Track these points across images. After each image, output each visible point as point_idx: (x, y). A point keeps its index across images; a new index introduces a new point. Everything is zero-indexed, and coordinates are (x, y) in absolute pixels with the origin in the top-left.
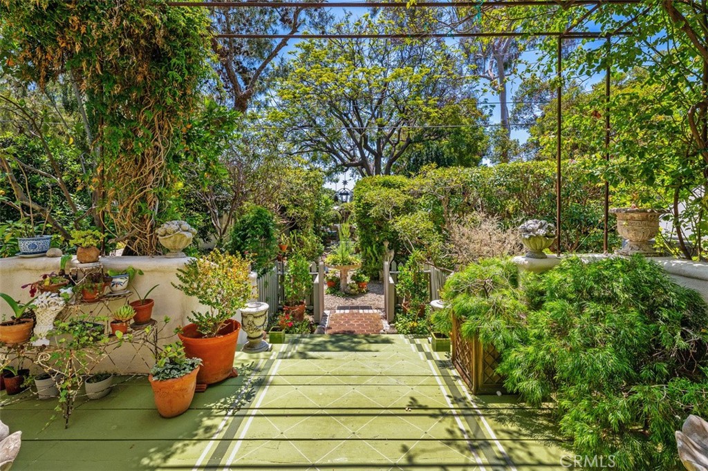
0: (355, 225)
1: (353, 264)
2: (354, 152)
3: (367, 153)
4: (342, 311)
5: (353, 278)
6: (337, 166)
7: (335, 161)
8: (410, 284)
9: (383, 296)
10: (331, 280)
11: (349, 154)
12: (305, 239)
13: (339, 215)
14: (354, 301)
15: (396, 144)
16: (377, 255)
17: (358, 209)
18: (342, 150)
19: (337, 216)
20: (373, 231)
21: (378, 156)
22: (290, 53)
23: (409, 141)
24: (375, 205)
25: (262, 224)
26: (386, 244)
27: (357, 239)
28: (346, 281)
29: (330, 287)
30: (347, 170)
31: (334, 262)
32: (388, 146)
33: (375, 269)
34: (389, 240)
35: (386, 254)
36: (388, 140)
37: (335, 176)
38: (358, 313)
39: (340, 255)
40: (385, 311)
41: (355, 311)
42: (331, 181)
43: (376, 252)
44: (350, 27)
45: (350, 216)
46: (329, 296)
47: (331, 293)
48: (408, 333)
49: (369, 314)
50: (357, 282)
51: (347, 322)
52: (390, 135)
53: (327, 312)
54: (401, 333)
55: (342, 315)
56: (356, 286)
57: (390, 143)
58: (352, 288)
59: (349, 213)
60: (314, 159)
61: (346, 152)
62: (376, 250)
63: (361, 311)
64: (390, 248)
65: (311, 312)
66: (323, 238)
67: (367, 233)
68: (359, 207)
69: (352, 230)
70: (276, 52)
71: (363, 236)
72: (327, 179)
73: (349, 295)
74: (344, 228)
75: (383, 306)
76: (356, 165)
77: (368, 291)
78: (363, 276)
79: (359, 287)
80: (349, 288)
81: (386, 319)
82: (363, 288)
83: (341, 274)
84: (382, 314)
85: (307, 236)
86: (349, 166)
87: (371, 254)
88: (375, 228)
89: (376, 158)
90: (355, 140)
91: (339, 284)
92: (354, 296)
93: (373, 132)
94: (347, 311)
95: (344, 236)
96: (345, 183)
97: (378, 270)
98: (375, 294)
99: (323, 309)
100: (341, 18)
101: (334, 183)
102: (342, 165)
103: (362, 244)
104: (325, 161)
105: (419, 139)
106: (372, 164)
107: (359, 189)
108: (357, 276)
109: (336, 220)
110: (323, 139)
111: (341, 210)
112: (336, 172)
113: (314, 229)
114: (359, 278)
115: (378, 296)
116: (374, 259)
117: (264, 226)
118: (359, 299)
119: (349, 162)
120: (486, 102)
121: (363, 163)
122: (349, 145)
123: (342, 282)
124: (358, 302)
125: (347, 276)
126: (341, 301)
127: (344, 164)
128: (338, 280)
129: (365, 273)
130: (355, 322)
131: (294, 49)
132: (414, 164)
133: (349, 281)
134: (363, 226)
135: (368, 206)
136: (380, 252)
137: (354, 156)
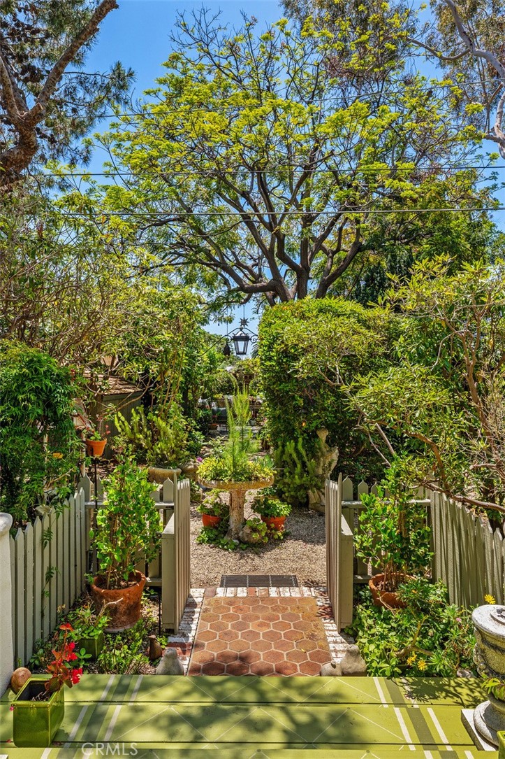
0: (260, 397)
1: (257, 478)
2: (260, 269)
3: (283, 268)
4: (230, 592)
5: (256, 506)
6: (230, 292)
7: (226, 282)
8: (390, 535)
9: (322, 549)
10: (211, 512)
11: (251, 272)
12: (163, 424)
13: (233, 379)
14: (257, 561)
15: (334, 253)
16: (306, 459)
17: (268, 363)
18: (239, 265)
19: (229, 381)
20: (296, 408)
21: (302, 273)
22: (148, 93)
23: (358, 248)
24: (305, 351)
25: (37, 391)
26: (323, 435)
27: (266, 423)
28: (241, 514)
29: (209, 527)
30: (247, 300)
31: (217, 475)
32: (320, 259)
33: (301, 487)
34: (328, 427)
35: (323, 455)
36: (319, 246)
37: (228, 312)
38: (267, 598)
39: (229, 460)
40: (328, 592)
41: (260, 591)
42: (220, 320)
43: (303, 453)
44: (254, 46)
45: (252, 382)
46: (206, 548)
47: (210, 541)
48: (393, 674)
49: (291, 600)
50: (265, 517)
51: (240, 626)
52: (324, 237)
53: (197, 593)
54: (377, 672)
55: (231, 602)
56: (262, 525)
57: (325, 251)
58: (254, 530)
59: (251, 377)
60: (189, 280)
61: (247, 268)
62: (303, 446)
63: (273, 591)
64: (330, 442)
65: (156, 593)
66: (199, 421)
67: (286, 412)
68: (270, 359)
69: (254, 407)
70: (95, 23)
71: (275, 419)
72: (212, 317)
73: (247, 546)
74: (239, 402)
75: (321, 576)
76: (263, 289)
77: (286, 535)
78: (277, 502)
79: (269, 527)
80: (247, 530)
81: (331, 615)
82: (276, 529)
83: (231, 500)
84: (321, 602)
85: (167, 417)
86: (250, 291)
87: (294, 456)
88: (301, 402)
89: (299, 277)
90: (261, 245)
91: (228, 521)
92: (258, 548)
93: (293, 230)
94: (242, 592)
95: (239, 419)
96: (244, 322)
97: (306, 489)
98: (301, 542)
99: (189, 585)
100: (238, 28)
101: (224, 324)
102: (238, 289)
103: (275, 434)
104: (210, 284)
105: (376, 243)
106: (291, 290)
107: (270, 324)
108: (265, 502)
109: (228, 389)
110: (205, 244)
111: (237, 372)
112: (229, 303)
113: (182, 405)
114: (268, 507)
115: (309, 546)
116: (299, 466)
117: (43, 397)
118: (268, 555)
119: (251, 284)
120: (495, 178)
121: (276, 288)
122: (252, 258)
123: (234, 516)
124: (265, 563)
125: (245, 501)
126: (229, 562)
127: (242, 288)
128: (226, 510)
129: (280, 495)
130: (261, 625)
131: (156, 86)
132: (367, 285)
133: (248, 514)
134: (275, 399)
135: (289, 356)
136: (313, 452)
137: (260, 275)
